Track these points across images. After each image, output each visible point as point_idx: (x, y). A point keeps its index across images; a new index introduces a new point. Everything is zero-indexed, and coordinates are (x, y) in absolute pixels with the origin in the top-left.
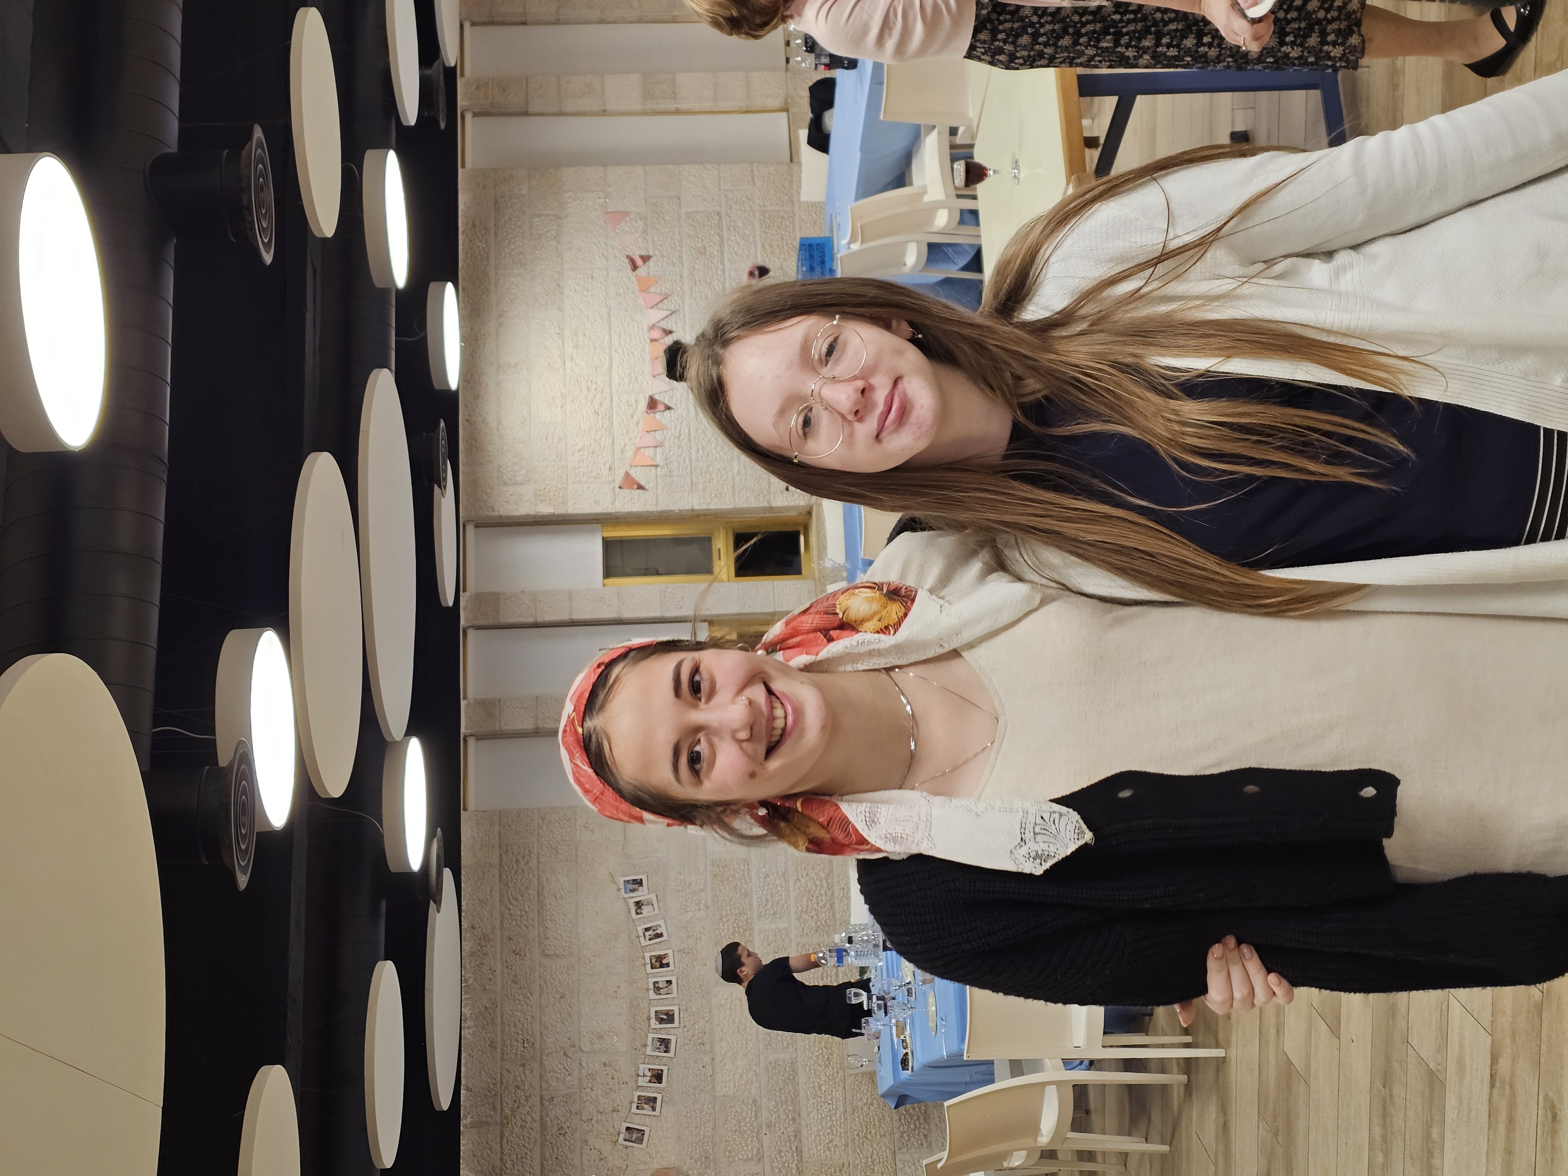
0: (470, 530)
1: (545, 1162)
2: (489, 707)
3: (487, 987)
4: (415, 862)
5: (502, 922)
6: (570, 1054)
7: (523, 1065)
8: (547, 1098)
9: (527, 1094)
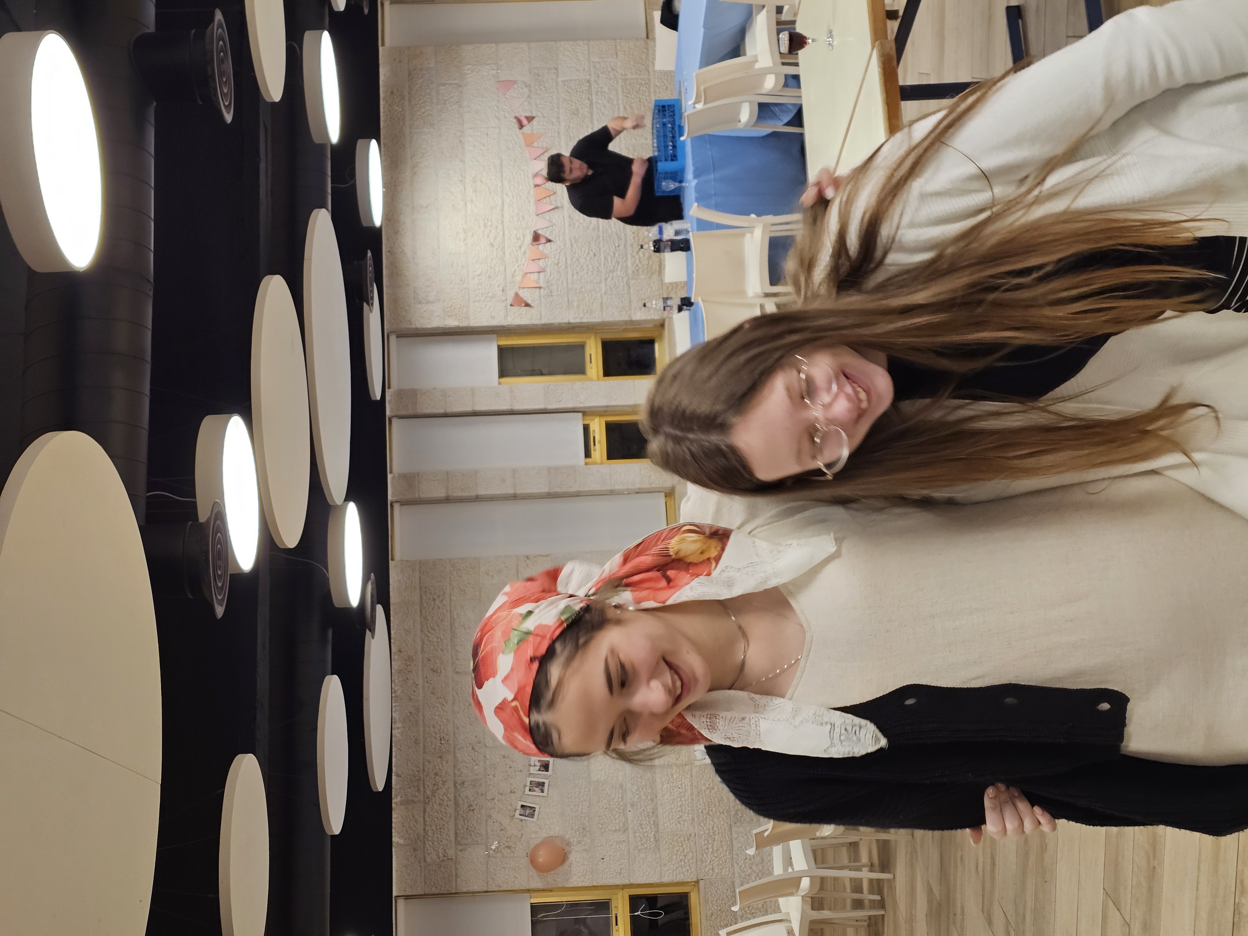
0: (393, 338)
1: (458, 832)
2: (410, 479)
3: (412, 697)
4: (354, 600)
5: (423, 647)
6: (477, 749)
7: (441, 757)
8: (459, 782)
9: (444, 780)
